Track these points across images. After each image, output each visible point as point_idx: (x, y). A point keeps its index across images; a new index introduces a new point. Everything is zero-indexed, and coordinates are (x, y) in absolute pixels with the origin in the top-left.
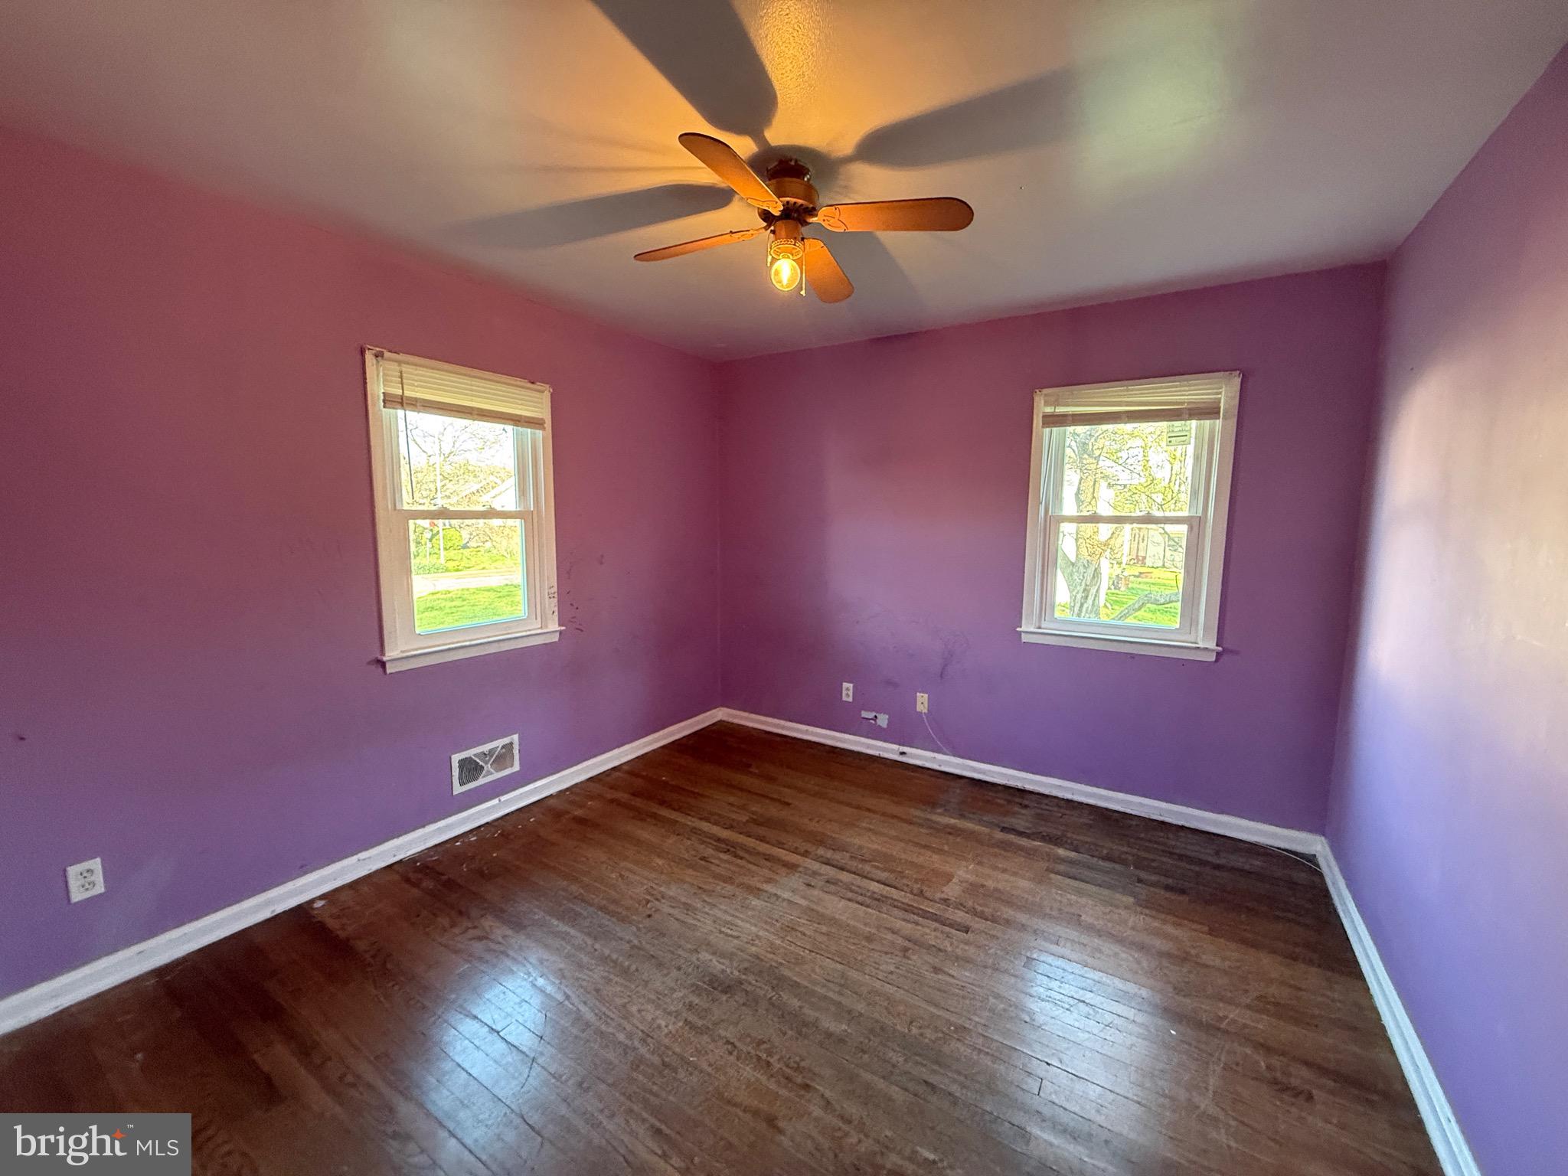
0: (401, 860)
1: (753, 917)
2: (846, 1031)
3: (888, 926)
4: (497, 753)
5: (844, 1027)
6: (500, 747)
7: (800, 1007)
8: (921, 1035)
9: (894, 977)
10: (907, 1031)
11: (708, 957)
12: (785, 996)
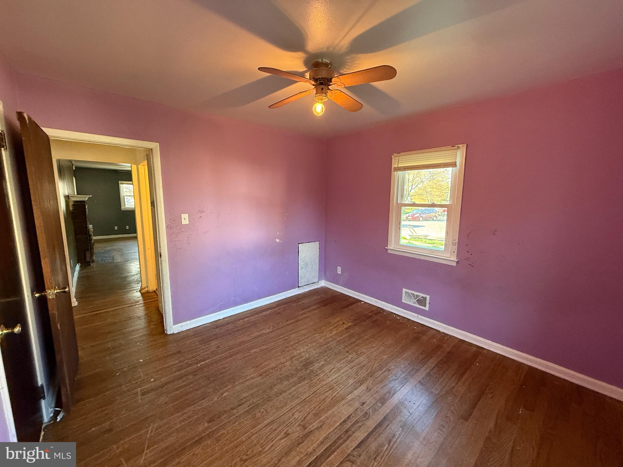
0: (383, 309)
1: (342, 378)
2: (274, 390)
3: (323, 427)
4: (419, 298)
5: (275, 390)
6: (421, 296)
7: (289, 381)
8: (260, 412)
9: (290, 414)
10: (264, 407)
11: (322, 363)
12: (296, 379)
